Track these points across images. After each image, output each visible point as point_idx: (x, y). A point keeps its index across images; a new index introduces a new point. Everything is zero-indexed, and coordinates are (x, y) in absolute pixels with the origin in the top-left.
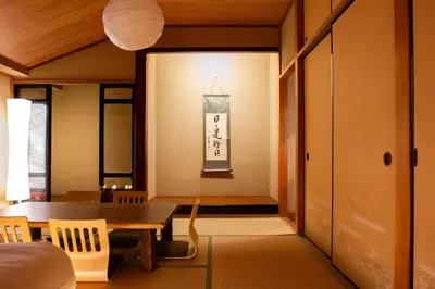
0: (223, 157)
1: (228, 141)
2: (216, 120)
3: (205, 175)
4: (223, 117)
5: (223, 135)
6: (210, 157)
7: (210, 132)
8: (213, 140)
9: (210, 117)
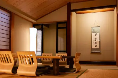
0: (98, 47)
1: (100, 42)
2: (96, 35)
3: (92, 53)
4: (98, 34)
5: (98, 40)
6: (94, 47)
7: (94, 39)
8: (95, 41)
9: (94, 34)
